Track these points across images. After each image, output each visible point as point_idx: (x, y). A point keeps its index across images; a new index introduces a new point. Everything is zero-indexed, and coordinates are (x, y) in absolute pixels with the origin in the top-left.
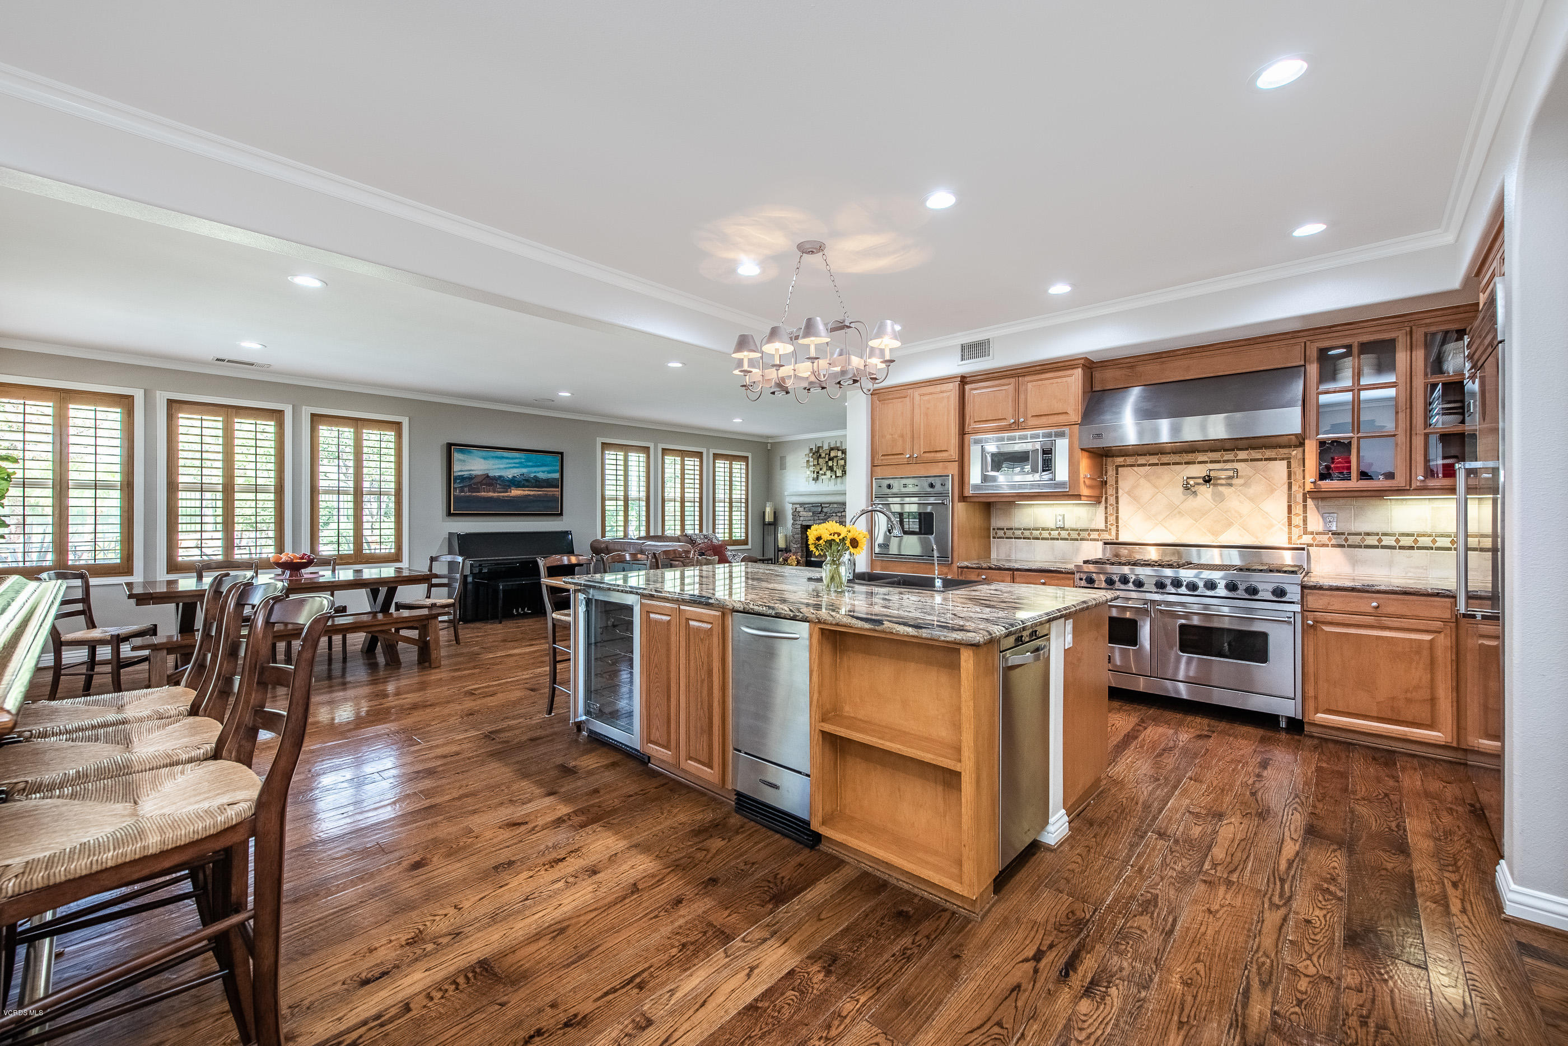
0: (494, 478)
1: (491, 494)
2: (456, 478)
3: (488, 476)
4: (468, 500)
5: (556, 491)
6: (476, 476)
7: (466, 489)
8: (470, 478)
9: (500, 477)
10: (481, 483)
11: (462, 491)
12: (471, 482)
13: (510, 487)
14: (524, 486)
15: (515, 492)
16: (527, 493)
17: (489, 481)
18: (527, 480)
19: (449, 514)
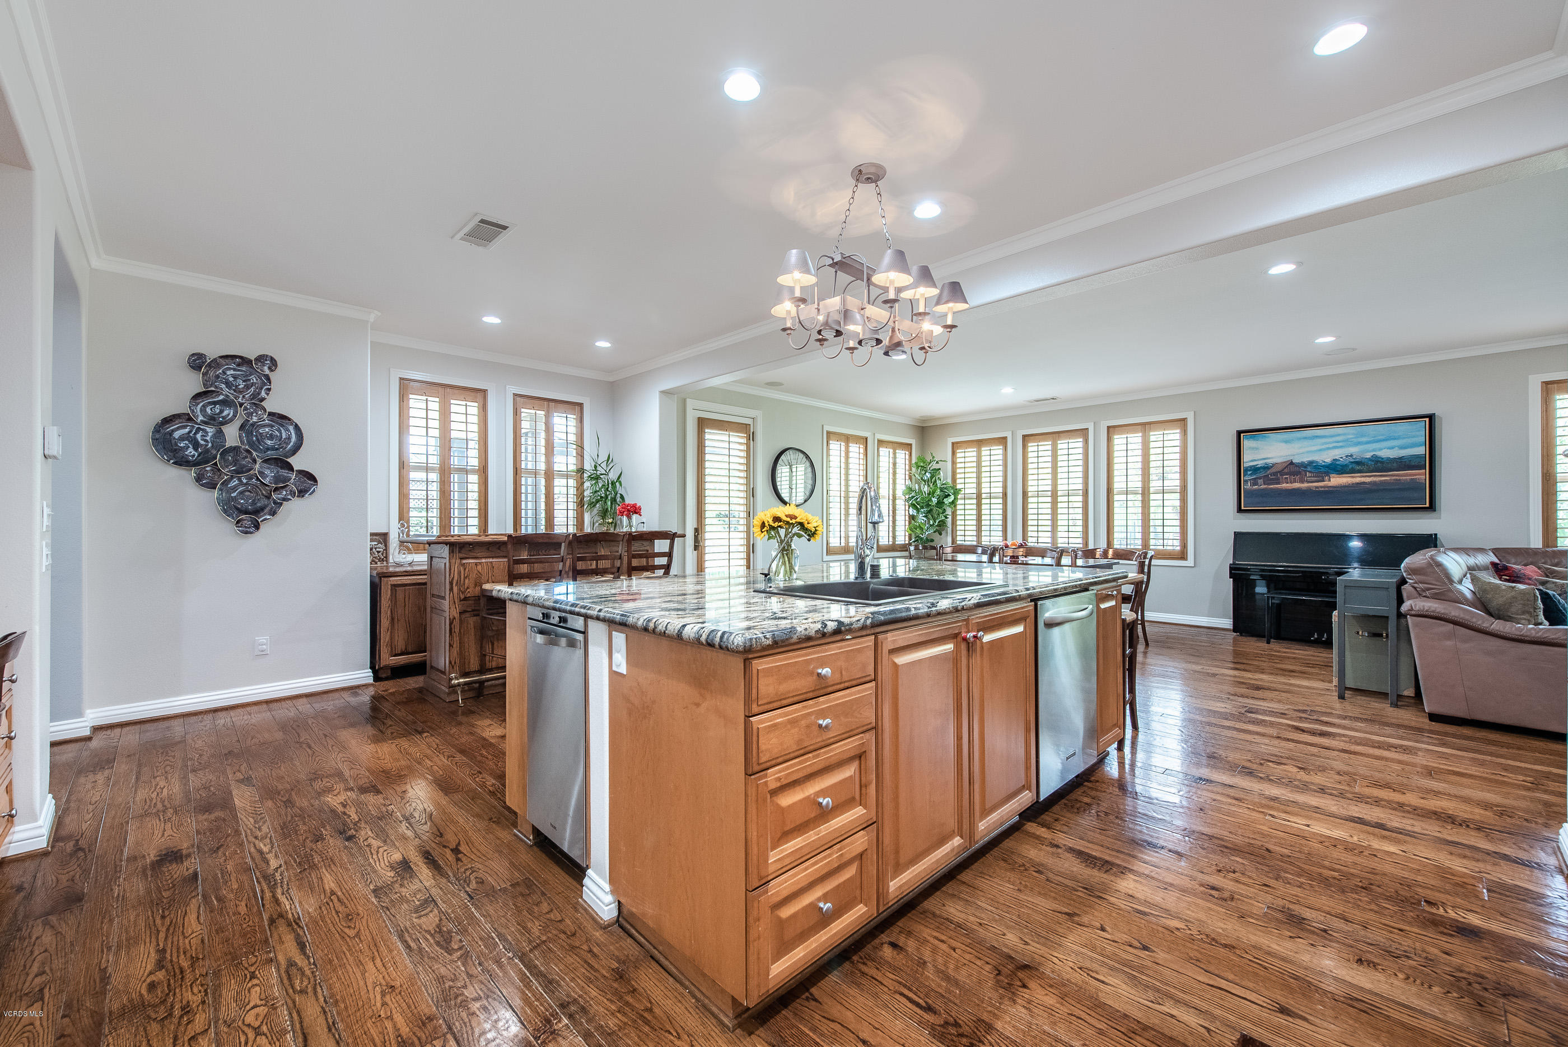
0: (1303, 465)
1: (1297, 485)
2: (1246, 470)
3: (1292, 463)
4: (1264, 494)
5: (1422, 476)
6: (1274, 465)
7: (1260, 481)
8: (1266, 468)
9: (1311, 463)
10: (1281, 472)
11: (1255, 484)
12: (1267, 473)
13: (1327, 474)
14: (1353, 471)
15: (1336, 481)
16: (1358, 480)
17: (1293, 469)
18: (1358, 463)
19: (1240, 510)
